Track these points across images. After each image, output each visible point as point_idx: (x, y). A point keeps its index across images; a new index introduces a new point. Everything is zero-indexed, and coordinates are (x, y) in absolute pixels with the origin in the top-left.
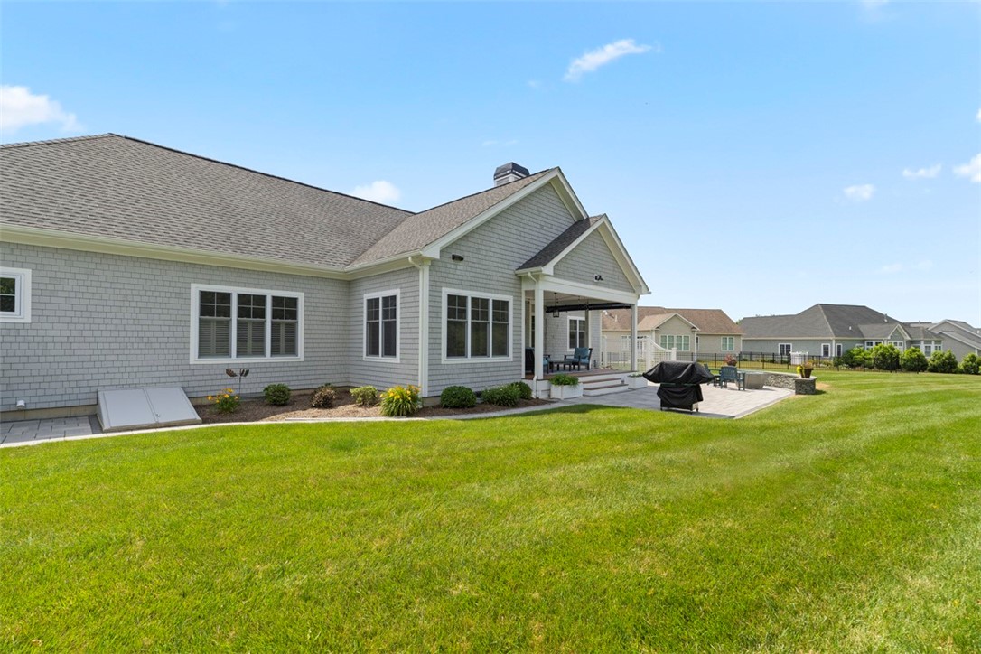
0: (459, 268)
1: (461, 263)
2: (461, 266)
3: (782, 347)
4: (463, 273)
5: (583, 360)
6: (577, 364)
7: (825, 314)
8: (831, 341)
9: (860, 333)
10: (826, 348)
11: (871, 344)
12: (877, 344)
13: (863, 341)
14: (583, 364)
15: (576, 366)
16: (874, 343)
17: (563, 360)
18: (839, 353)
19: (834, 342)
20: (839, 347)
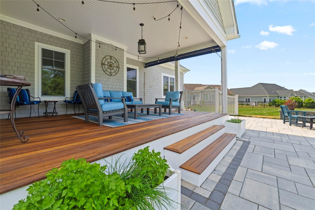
3: (246, 99)
5: (174, 103)
6: (168, 107)
7: (263, 86)
8: (267, 97)
9: (277, 94)
10: (265, 99)
11: (282, 98)
12: (284, 98)
13: (278, 97)
14: (174, 107)
15: (167, 110)
16: (283, 97)
17: (153, 103)
18: (270, 101)
19: (268, 97)
20: (270, 99)
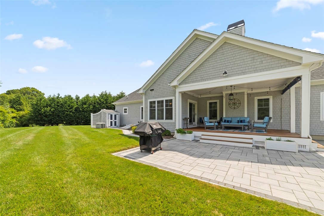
0: (153, 93)
1: (154, 91)
2: (153, 92)
4: (154, 94)
